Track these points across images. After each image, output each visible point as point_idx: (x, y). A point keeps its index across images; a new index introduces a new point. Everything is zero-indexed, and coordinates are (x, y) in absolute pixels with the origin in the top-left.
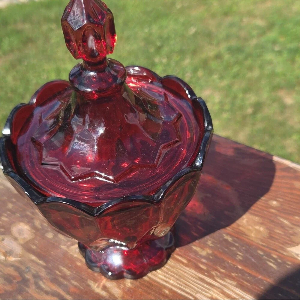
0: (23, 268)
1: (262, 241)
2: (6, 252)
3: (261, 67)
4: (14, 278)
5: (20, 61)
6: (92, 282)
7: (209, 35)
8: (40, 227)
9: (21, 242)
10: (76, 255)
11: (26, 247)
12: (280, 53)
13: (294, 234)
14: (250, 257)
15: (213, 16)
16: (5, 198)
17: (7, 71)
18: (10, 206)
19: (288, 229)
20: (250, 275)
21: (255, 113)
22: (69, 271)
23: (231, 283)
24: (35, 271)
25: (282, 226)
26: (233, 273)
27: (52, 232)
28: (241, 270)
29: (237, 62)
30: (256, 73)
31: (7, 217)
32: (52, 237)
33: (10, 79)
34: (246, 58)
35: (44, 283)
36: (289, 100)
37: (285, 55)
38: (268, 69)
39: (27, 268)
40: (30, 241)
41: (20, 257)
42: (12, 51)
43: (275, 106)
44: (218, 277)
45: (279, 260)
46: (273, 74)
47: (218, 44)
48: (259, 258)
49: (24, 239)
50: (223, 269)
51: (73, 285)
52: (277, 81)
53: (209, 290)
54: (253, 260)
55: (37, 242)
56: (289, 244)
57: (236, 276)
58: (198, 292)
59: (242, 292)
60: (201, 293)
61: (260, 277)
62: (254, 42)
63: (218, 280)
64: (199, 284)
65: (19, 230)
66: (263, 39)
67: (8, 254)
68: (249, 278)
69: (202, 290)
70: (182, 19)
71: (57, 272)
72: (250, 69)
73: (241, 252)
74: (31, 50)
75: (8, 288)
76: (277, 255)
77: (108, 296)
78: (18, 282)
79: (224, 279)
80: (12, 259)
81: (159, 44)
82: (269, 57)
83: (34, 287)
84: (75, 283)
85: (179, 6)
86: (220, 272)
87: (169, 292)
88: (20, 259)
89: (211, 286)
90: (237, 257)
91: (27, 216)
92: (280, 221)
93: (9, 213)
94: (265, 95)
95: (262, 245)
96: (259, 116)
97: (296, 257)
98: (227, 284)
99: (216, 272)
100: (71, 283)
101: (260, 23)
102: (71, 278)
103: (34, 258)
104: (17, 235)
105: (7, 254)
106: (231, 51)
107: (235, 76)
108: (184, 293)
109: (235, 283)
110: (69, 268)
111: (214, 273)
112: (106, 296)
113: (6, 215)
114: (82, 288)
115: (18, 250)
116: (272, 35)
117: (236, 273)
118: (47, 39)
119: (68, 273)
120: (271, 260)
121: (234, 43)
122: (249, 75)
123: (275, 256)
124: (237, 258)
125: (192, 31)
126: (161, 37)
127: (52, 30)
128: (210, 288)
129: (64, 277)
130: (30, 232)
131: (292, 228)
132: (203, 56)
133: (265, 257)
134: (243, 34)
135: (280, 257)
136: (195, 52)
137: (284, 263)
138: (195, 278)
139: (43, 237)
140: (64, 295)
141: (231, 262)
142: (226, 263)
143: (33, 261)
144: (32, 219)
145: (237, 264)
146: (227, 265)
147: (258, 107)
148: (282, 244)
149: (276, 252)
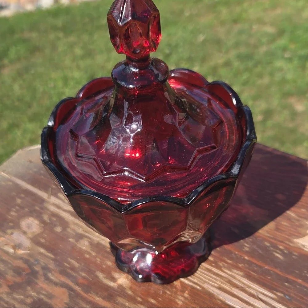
0: (32, 260)
2: (15, 245)
3: (271, 74)
4: (23, 270)
5: (27, 70)
6: (101, 273)
7: (218, 42)
8: (49, 221)
9: (30, 235)
10: (85, 248)
11: (35, 240)
12: (290, 60)
13: (301, 226)
14: (256, 248)
15: (223, 23)
16: (14, 194)
17: (14, 80)
18: (19, 201)
19: (294, 221)
20: (257, 265)
21: (265, 121)
22: (77, 263)
23: (238, 273)
24: (44, 263)
25: (289, 219)
26: (240, 264)
27: (60, 226)
28: (248, 261)
29: (247, 69)
30: (266, 80)
31: (15, 212)
32: (61, 231)
33: (16, 87)
34: (256, 65)
35: (53, 275)
36: (300, 107)
37: (296, 62)
38: (278, 77)
39: (36, 260)
40: (38, 234)
41: (29, 250)
42: (19, 59)
43: (286, 113)
44: (225, 267)
45: (285, 251)
46: (284, 81)
47: (227, 52)
48: (266, 249)
49: (33, 232)
50: (230, 260)
51: (82, 276)
52: (288, 87)
53: (216, 280)
54: (260, 251)
55: (46, 236)
56: (296, 236)
57: (242, 266)
58: (205, 282)
59: (249, 282)
60: (209, 283)
61: (266, 267)
62: (263, 49)
63: (226, 271)
64: (207, 275)
65: (28, 224)
66: (273, 46)
67: (17, 248)
68: (255, 268)
69: (209, 280)
70: (190, 27)
71: (66, 264)
72: (260, 76)
73: (248, 244)
74: (38, 59)
75: (18, 280)
76: (283, 246)
78: (27, 274)
79: (232, 269)
80: (21, 252)
81: (167, 51)
82: (279, 64)
83: (42, 278)
84: (84, 275)
85: (187, 14)
86: (227, 263)
88: (29, 252)
89: (218, 277)
90: (244, 248)
91: (36, 211)
92: (287, 213)
93: (17, 208)
94: (275, 102)
95: (269, 237)
96: (269, 123)
97: (302, 247)
98: (234, 274)
99: (224, 263)
100: (79, 275)
101: (270, 30)
102: (79, 270)
103: (42, 250)
104: (25, 229)
105: (15, 247)
106: (241, 58)
107: (246, 83)
108: (191, 283)
109: (241, 273)
110: (77, 261)
111: (221, 264)
112: (114, 286)
113: (15, 210)
114: (90, 279)
115: (27, 243)
116: (282, 42)
117: (243, 264)
118: (54, 47)
119: (77, 265)
120: (278, 251)
121: (243, 50)
122: (260, 82)
123: (281, 247)
124: (244, 250)
125: (201, 38)
126: (169, 45)
127: (59, 39)
129: (73, 269)
130: (38, 226)
131: (298, 220)
132: (212, 63)
133: (272, 248)
134: (252, 41)
135: (286, 248)
136: (204, 60)
137: (290, 254)
139: (52, 231)
140: (72, 286)
141: (238, 253)
142: (233, 254)
143: (41, 254)
144: (41, 213)
145: (243, 255)
146: (234, 256)
147: (268, 114)
148: (288, 235)
149: (282, 244)
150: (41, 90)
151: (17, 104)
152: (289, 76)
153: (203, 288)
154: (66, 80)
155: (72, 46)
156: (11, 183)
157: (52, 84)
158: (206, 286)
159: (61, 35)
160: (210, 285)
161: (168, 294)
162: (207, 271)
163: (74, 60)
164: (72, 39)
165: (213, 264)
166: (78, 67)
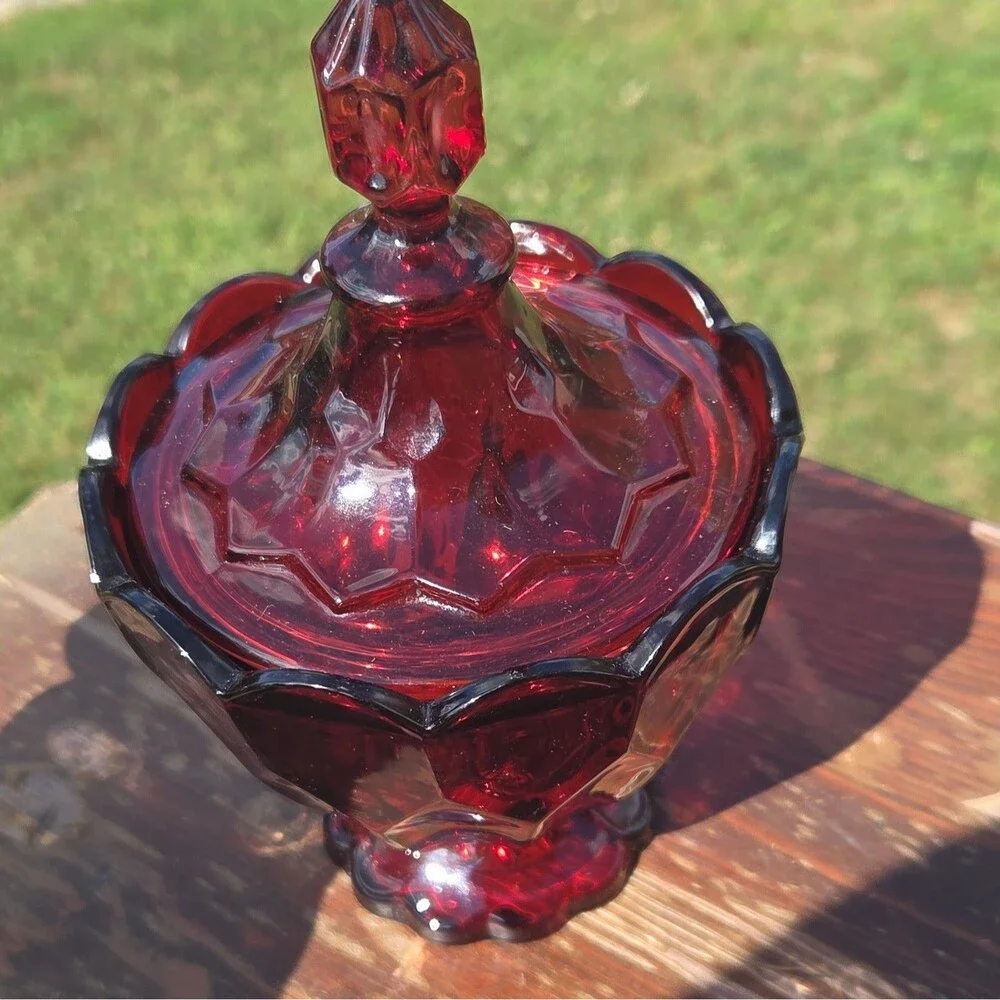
0: (87, 868)
1: (878, 776)
3: (863, 216)
4: (61, 901)
5: (58, 199)
7: (688, 110)
8: (143, 735)
9: (83, 785)
10: (265, 826)
11: (98, 801)
12: (924, 167)
13: (986, 755)
14: (839, 831)
15: (703, 45)
16: (26, 640)
17: (18, 232)
18: (43, 666)
19: (965, 738)
21: (841, 369)
22: (241, 878)
23: (779, 915)
24: (128, 877)
25: (946, 729)
26: (784, 882)
27: (183, 753)
28: (811, 873)
29: (784, 200)
30: (846, 235)
32: (185, 767)
33: (25, 257)
34: (812, 187)
35: (158, 918)
36: (956, 326)
37: (943, 176)
38: (885, 223)
39: (103, 869)
42: (32, 164)
43: (911, 345)
44: (735, 895)
45: (936, 841)
46: (903, 240)
47: (718, 140)
48: (870, 831)
49: (92, 772)
50: (751, 871)
51: (256, 924)
52: (918, 260)
53: (706, 938)
54: (851, 840)
55: (135, 785)
56: (968, 787)
57: (792, 892)
58: (670, 946)
60: (680, 950)
61: (873, 895)
62: (837, 132)
63: (737, 906)
64: (673, 920)
65: (75, 745)
66: (869, 123)
68: (836, 898)
69: (683, 939)
70: (597, 58)
71: (202, 882)
72: (827, 221)
73: (809, 815)
74: (95, 163)
75: (42, 934)
76: (928, 823)
77: (371, 961)
78: (73, 916)
79: (756, 901)
81: (521, 139)
82: (888, 180)
83: (125, 931)
84: (263, 918)
85: (586, 15)
86: (741, 880)
87: (574, 944)
89: (711, 927)
90: (796, 830)
91: (99, 700)
92: (939, 711)
93: (38, 688)
94: (876, 310)
95: (881, 792)
96: (856, 378)
98: (764, 917)
99: (729, 881)
100: (249, 919)
101: (858, 68)
102: (246, 902)
103: (123, 836)
106: (765, 161)
107: (778, 245)
108: (623, 948)
109: (790, 916)
111: (720, 883)
112: (366, 959)
113: (29, 695)
114: (285, 934)
116: (898, 108)
117: (795, 884)
118: (148, 124)
119: (237, 884)
120: (909, 840)
121: (770, 135)
122: (824, 242)
123: (921, 827)
124: (797, 835)
125: (633, 95)
126: (528, 118)
127: (163, 95)
128: (709, 932)
129: (226, 898)
130: (109, 752)
131: (978, 736)
132: (669, 179)
133: (890, 831)
134: (801, 105)
136: (641, 167)
138: (659, 900)
139: (154, 768)
141: (778, 847)
142: (760, 850)
143: (121, 847)
144: (118, 708)
145: (796, 854)
146: (766, 858)
147: (853, 347)
148: (945, 787)
149: (925, 815)
150: (108, 266)
151: (26, 311)
152: (922, 222)
153: (662, 966)
154: (187, 234)
155: (205, 121)
156: (16, 605)
157: (143, 249)
158: (671, 960)
159: (170, 82)
160: (687, 955)
161: (545, 985)
162: (674, 908)
163: (213, 168)
164: (207, 96)
165: (696, 886)
166: (229, 191)
